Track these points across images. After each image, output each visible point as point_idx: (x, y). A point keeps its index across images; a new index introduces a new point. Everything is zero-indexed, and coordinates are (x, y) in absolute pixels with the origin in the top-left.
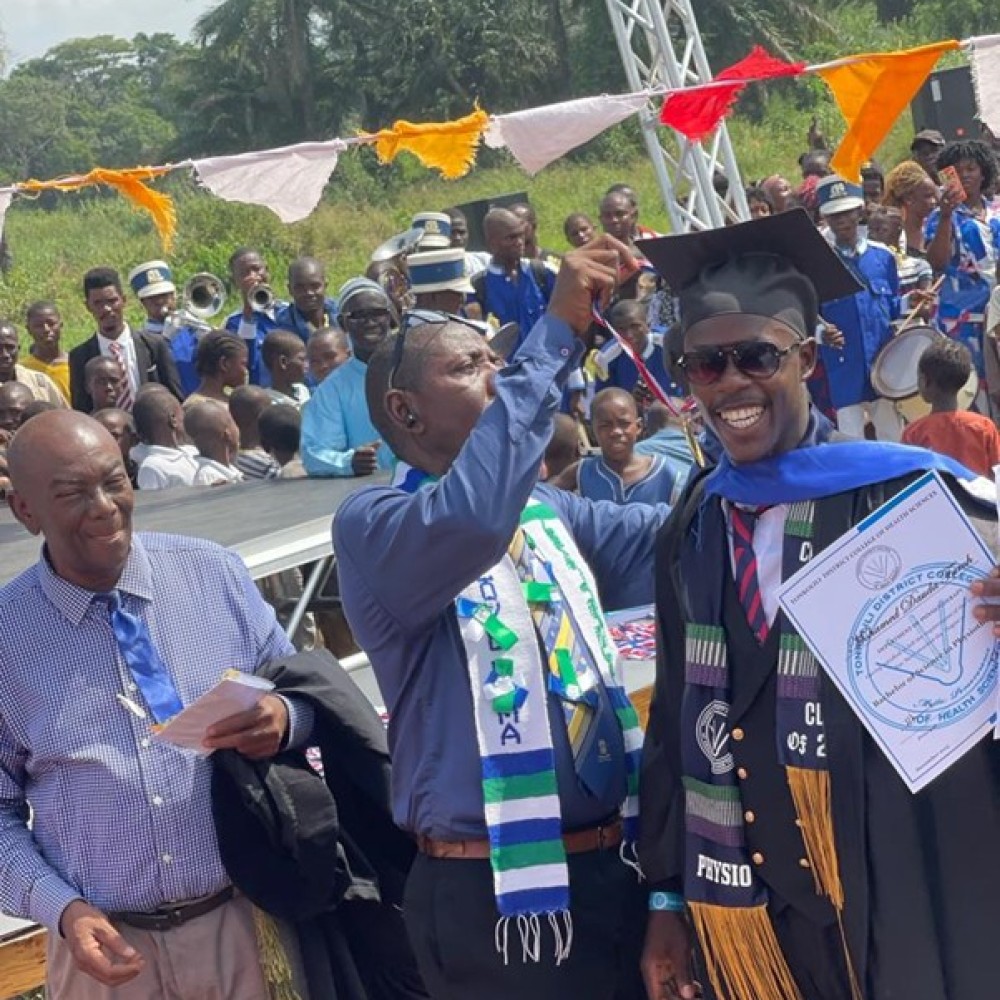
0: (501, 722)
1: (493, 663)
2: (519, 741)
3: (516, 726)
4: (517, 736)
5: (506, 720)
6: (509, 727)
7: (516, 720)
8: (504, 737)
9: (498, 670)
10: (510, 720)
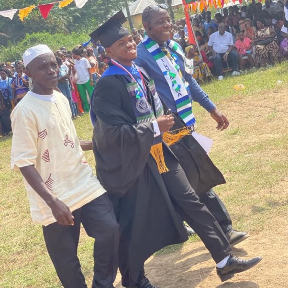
0: (177, 93)
1: (172, 82)
2: (181, 95)
3: (180, 93)
4: (181, 94)
5: (178, 92)
6: (179, 93)
7: (180, 91)
8: (178, 95)
9: (174, 83)
10: (179, 92)
